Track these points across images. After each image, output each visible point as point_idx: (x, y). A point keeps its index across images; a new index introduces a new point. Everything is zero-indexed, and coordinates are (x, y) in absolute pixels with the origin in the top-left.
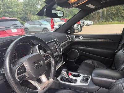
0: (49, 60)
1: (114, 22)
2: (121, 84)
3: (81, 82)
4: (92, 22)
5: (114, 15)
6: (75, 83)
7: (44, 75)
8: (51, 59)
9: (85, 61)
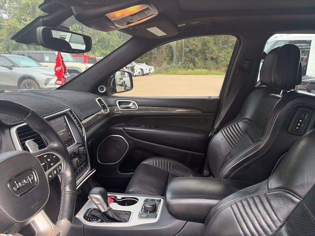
0: (55, 169)
1: (198, 70)
2: (230, 208)
3: (140, 216)
4: (152, 67)
5: (196, 55)
6: (126, 221)
7: (42, 211)
8: (61, 165)
9: (145, 162)
